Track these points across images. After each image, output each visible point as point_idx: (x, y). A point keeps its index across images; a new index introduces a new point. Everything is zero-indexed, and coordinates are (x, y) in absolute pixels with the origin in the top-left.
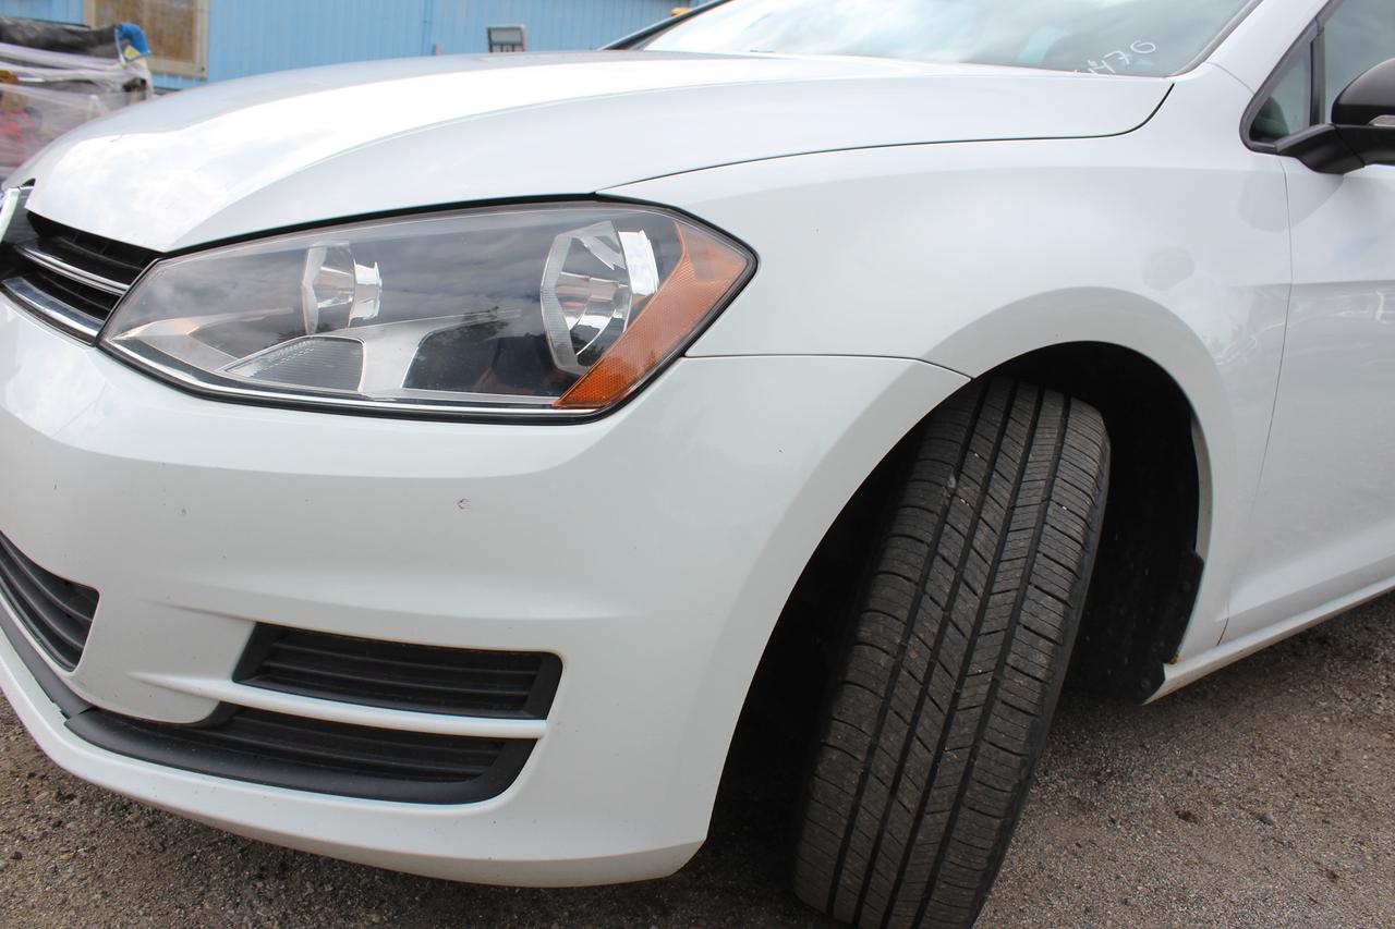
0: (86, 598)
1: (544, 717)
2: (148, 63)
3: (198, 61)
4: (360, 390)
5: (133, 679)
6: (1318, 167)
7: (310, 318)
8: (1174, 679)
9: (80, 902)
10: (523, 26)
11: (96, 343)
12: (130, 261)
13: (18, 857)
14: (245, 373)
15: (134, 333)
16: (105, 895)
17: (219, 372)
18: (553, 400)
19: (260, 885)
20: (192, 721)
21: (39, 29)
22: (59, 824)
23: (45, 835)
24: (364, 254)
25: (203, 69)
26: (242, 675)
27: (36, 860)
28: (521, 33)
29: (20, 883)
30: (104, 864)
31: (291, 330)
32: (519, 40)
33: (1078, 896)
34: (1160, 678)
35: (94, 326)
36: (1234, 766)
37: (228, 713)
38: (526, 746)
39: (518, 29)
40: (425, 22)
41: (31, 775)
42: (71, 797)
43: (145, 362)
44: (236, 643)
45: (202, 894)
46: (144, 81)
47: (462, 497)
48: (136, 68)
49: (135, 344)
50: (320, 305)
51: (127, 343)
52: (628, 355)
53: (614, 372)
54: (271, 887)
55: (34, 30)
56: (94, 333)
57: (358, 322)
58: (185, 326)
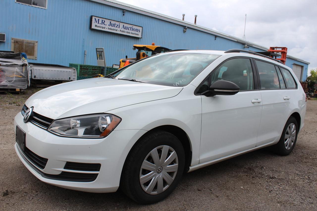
0: (46, 160)
1: (99, 171)
2: (27, 61)
3: (35, 56)
4: (78, 135)
5: (52, 169)
6: (207, 96)
7: (71, 127)
8: (191, 169)
9: (42, 203)
10: (103, 48)
11: (47, 130)
12: (51, 120)
13: (33, 198)
14: (64, 134)
15: (51, 129)
16: (45, 202)
17: (62, 133)
18: (99, 136)
19: (65, 201)
20: (59, 174)
21: (5, 54)
22: (37, 195)
23: (36, 196)
24: (78, 120)
25: (36, 57)
26: (65, 168)
27: (35, 198)
28: (103, 49)
29: (34, 201)
30: (45, 199)
31: (69, 129)
32: (102, 50)
33: (178, 200)
34: (189, 169)
35: (46, 128)
36: (210, 184)
37: (63, 172)
38: (97, 174)
39: (102, 48)
40: (83, 46)
41: (32, 189)
42: (38, 192)
43: (53, 132)
44: (64, 164)
45: (58, 202)
46: (26, 64)
47: (89, 147)
48: (25, 62)
49: (51, 130)
50: (73, 125)
51: (50, 130)
52: (109, 128)
53: (108, 130)
54: (67, 201)
55: (4, 54)
56: (46, 129)
57: (78, 127)
58: (57, 128)
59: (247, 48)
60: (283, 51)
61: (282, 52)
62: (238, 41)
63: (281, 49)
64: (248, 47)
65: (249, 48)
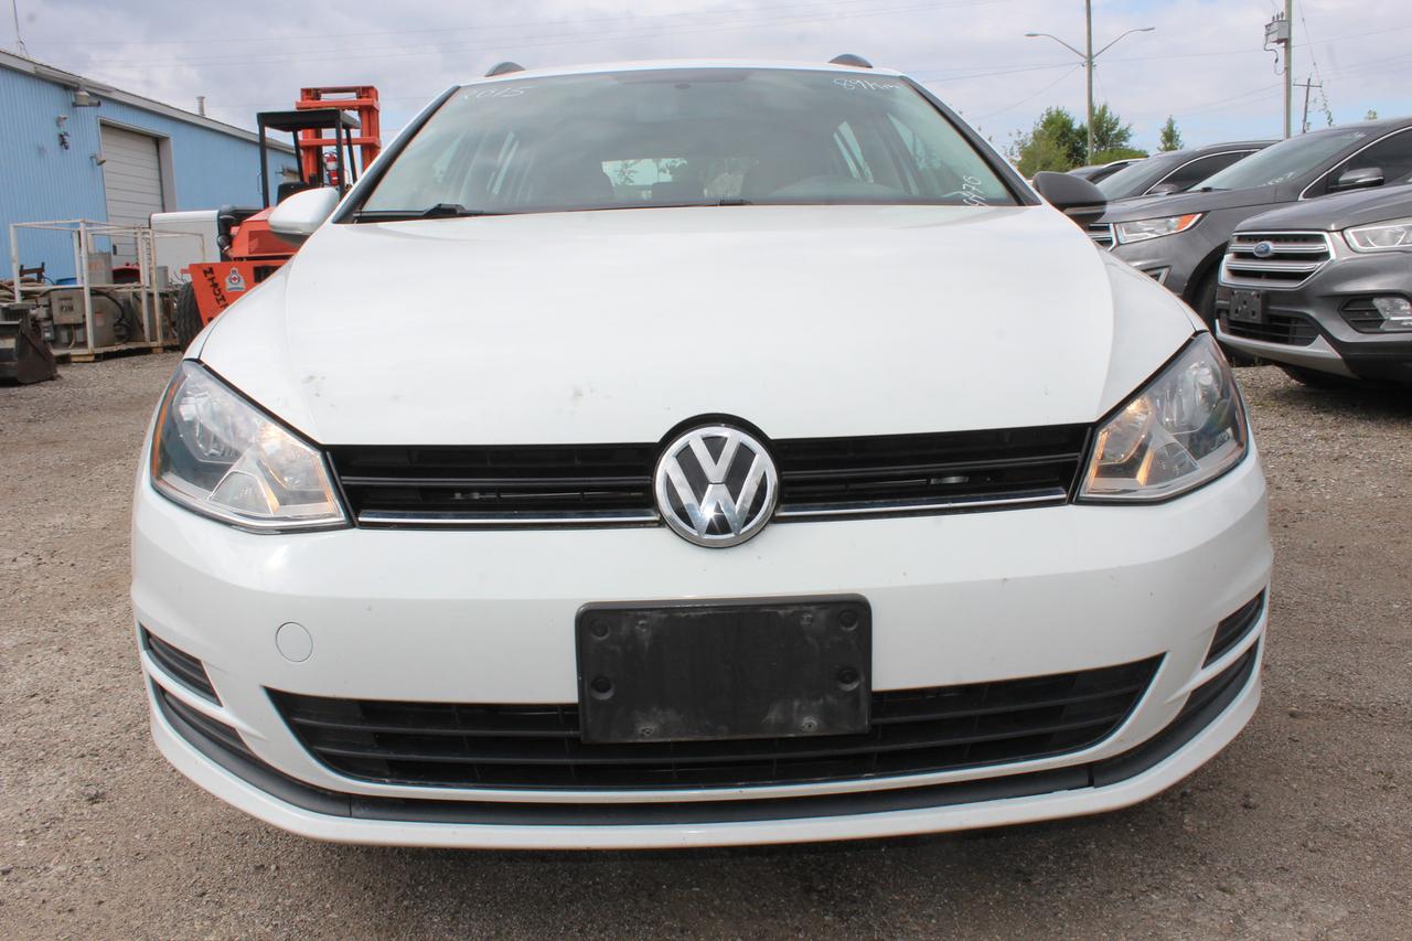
5: (1164, 705)
11: (1070, 501)
26: (1204, 664)
56: (1063, 496)
59: (91, 105)
60: (365, 101)
61: (362, 110)
62: (44, 71)
63: (354, 94)
64: (96, 101)
65: (99, 104)
